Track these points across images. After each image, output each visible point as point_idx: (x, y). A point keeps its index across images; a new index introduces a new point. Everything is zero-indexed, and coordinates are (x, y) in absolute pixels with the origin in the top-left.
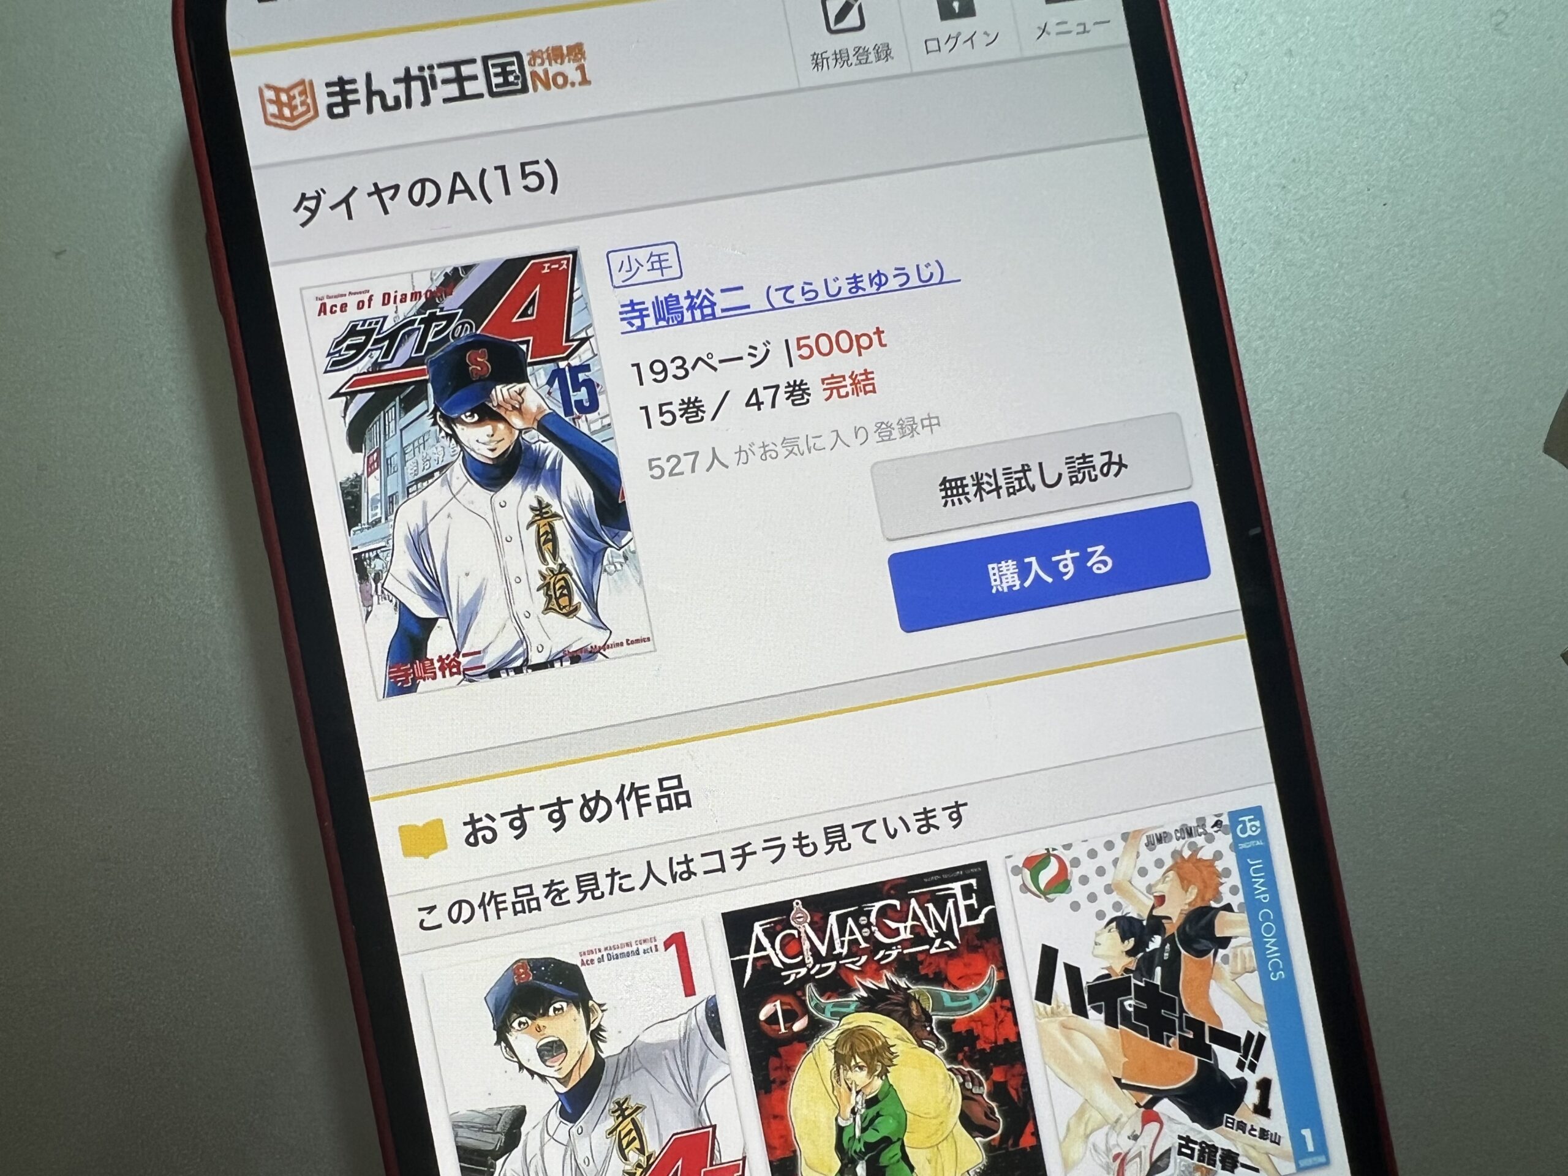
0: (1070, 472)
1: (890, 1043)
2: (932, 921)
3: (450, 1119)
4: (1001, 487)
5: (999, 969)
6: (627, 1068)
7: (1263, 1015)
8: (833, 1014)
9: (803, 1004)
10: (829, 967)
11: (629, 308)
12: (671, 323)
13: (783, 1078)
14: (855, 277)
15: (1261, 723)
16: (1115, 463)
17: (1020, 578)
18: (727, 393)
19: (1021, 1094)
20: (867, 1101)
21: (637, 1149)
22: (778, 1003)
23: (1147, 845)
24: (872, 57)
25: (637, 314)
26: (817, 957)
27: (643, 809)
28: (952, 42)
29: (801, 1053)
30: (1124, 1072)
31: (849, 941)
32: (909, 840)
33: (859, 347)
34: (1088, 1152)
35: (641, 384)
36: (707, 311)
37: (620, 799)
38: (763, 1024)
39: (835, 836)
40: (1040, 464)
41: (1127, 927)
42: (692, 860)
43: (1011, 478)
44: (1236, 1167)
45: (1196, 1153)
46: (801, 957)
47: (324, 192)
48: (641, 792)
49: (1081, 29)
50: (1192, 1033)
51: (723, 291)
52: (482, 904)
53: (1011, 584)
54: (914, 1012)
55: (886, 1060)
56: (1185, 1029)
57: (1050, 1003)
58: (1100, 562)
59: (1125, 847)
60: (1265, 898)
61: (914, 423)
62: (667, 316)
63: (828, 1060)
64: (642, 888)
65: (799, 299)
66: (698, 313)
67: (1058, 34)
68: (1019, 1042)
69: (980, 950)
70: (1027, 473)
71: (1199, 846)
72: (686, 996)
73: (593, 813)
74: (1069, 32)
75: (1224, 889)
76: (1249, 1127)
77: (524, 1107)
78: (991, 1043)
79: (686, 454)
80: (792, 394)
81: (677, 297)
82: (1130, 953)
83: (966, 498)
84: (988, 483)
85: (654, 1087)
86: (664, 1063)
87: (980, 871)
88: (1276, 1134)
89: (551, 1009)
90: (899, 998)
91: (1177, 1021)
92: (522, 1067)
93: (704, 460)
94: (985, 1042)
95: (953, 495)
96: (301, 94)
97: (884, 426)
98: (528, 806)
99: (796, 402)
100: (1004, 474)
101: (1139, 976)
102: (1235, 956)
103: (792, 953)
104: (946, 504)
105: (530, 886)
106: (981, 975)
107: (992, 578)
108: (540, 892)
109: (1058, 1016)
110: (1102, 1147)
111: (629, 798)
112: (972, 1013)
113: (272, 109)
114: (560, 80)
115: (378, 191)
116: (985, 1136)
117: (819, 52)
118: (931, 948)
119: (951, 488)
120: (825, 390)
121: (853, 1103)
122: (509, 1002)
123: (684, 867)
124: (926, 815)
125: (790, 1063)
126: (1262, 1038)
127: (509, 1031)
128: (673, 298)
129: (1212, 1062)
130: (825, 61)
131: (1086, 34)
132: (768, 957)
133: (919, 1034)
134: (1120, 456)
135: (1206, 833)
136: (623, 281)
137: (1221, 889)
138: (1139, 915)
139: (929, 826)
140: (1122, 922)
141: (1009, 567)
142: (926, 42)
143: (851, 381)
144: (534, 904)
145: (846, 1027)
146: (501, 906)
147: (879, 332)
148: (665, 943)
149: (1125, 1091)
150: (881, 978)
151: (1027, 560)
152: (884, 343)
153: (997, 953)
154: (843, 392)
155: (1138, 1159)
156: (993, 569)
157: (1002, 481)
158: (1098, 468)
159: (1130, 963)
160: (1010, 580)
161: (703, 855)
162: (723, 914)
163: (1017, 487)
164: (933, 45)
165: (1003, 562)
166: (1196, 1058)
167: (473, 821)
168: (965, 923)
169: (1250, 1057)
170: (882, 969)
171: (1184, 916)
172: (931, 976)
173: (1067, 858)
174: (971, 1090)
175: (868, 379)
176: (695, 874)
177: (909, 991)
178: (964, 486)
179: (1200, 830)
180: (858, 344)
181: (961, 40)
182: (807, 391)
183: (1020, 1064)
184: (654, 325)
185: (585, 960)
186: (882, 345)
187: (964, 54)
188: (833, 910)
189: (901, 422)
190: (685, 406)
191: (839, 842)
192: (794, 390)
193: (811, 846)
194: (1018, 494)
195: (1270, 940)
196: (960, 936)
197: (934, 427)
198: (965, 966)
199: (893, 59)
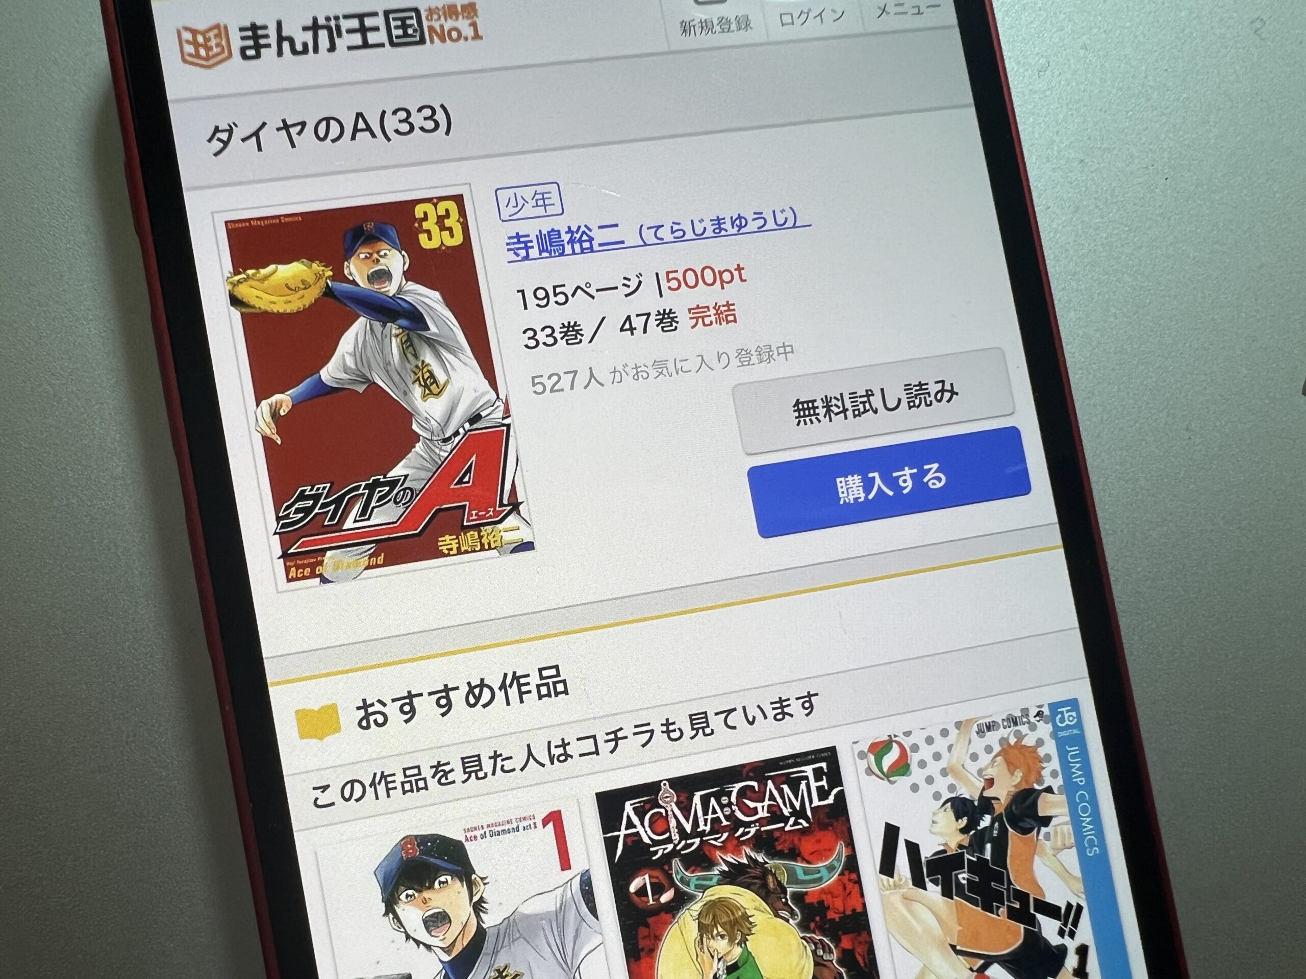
0: (908, 398)
1: (749, 914)
2: (787, 800)
4: (847, 410)
5: (847, 846)
7: (1080, 886)
10: (692, 844)
11: (515, 240)
12: (553, 254)
13: (651, 947)
14: (718, 219)
15: (1077, 624)
16: (948, 391)
17: (864, 491)
18: (603, 318)
19: (867, 960)
20: (727, 967)
22: (647, 877)
23: (978, 733)
24: (733, 27)
25: (523, 245)
26: (683, 834)
28: (804, 17)
29: (667, 923)
30: (958, 940)
31: (712, 819)
32: (766, 726)
33: (722, 281)
35: (526, 308)
36: (586, 245)
37: (503, 686)
38: (634, 896)
39: (699, 722)
40: (882, 390)
41: (960, 807)
42: (569, 744)
43: (857, 401)
46: (667, 835)
47: (236, 125)
49: (916, 11)
50: (1018, 903)
51: (600, 227)
52: (373, 784)
53: (856, 496)
54: (771, 885)
55: (746, 930)
56: (1012, 900)
57: (892, 876)
58: (935, 478)
59: (959, 734)
60: (1080, 781)
61: (771, 351)
62: (549, 248)
64: (522, 769)
65: (669, 237)
66: (577, 247)
67: (895, 14)
68: (864, 913)
69: (831, 828)
70: (871, 398)
71: (1024, 734)
72: (563, 870)
73: (478, 699)
74: (906, 13)
75: (1046, 773)
77: (410, 975)
78: (838, 913)
79: (565, 373)
80: (661, 321)
81: (559, 231)
82: (964, 831)
83: (817, 418)
84: (836, 405)
85: (531, 955)
87: (830, 755)
89: (437, 883)
90: (758, 872)
91: (1005, 892)
92: (408, 937)
93: (582, 378)
94: (835, 913)
95: (805, 416)
96: (216, 36)
97: (743, 352)
98: (418, 693)
99: (665, 329)
100: (850, 398)
101: (971, 852)
102: (1056, 832)
103: (660, 830)
104: (798, 424)
105: (418, 767)
106: (831, 850)
107: (840, 490)
108: (427, 773)
109: (900, 888)
111: (511, 686)
112: (822, 886)
113: (189, 49)
114: (454, 35)
115: (286, 127)
117: (687, 19)
118: (786, 825)
119: (804, 409)
120: (691, 318)
122: (397, 876)
123: (561, 750)
124: (781, 704)
125: (657, 934)
126: (1080, 908)
127: (396, 903)
128: (555, 233)
129: (1036, 930)
130: (692, 29)
131: (919, 16)
132: (637, 834)
133: (775, 906)
134: (952, 385)
135: (1029, 722)
136: (510, 216)
137: (1043, 773)
138: (971, 796)
139: (784, 714)
140: (956, 804)
141: (855, 480)
142: (781, 15)
143: (715, 312)
144: (421, 784)
145: (708, 899)
146: (390, 786)
147: (739, 269)
148: (543, 821)
149: (959, 956)
151: (871, 475)
152: (744, 278)
153: (846, 832)
154: (707, 321)
156: (841, 482)
157: (848, 405)
158: (933, 395)
160: (856, 492)
161: (578, 739)
162: (597, 794)
163: (862, 410)
164: (787, 19)
165: (850, 476)
166: (1022, 926)
167: (365, 706)
168: (816, 803)
169: (1069, 926)
170: (742, 845)
171: (1011, 797)
172: (786, 851)
173: (907, 743)
174: (822, 957)
175: (729, 310)
176: (571, 757)
177: (766, 866)
178: (814, 408)
179: (1025, 720)
180: (720, 278)
181: (811, 15)
182: (675, 319)
183: (866, 932)
184: (538, 256)
185: (469, 837)
186: (742, 280)
187: (813, 28)
188: (697, 791)
189: (759, 349)
190: (565, 329)
191: (703, 728)
192: (664, 318)
193: (678, 731)
194: (863, 416)
195: (1086, 819)
196: (812, 814)
197: (788, 354)
198: (816, 842)
199: (751, 28)
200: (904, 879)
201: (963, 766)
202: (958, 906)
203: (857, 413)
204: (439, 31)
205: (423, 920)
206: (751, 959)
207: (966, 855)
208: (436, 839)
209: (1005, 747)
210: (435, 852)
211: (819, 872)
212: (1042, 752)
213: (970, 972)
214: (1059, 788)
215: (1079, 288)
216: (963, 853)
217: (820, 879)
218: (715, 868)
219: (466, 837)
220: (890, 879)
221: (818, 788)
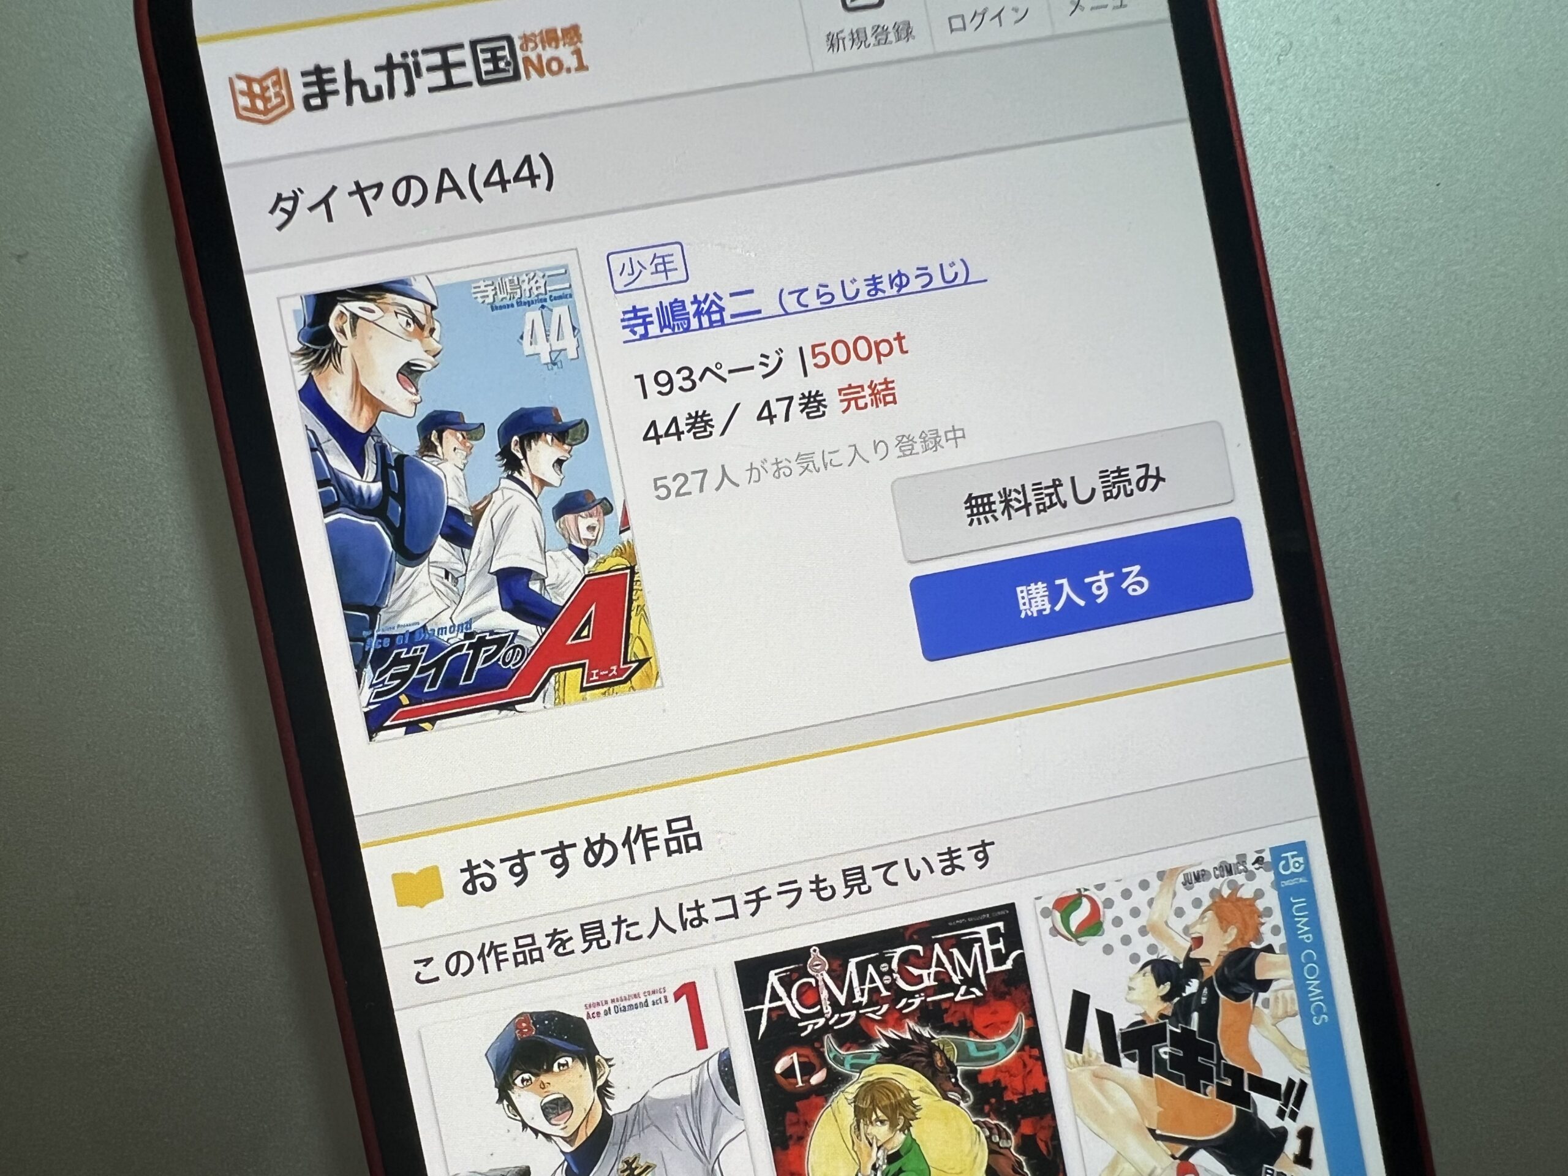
0: (1103, 487)
1: (913, 1095)
2: (957, 966)
4: (1030, 504)
5: (1027, 1018)
6: (636, 1127)
7: (1305, 1060)
8: (853, 1066)
9: (821, 1055)
10: (847, 1018)
11: (632, 315)
12: (676, 330)
13: (800, 1134)
15: (1306, 753)
16: (1152, 477)
17: (1050, 602)
18: (737, 405)
19: (1050, 1149)
22: (795, 1055)
24: (891, 37)
25: (640, 321)
26: (836, 1007)
27: (651, 853)
28: (978, 19)
29: (818, 1108)
30: (1159, 1121)
31: (870, 989)
32: (933, 882)
33: (879, 354)
35: (645, 396)
36: (716, 317)
37: (626, 842)
38: (779, 1077)
39: (855, 879)
40: (1073, 479)
41: (1162, 970)
42: (703, 906)
43: (1042, 494)
46: (819, 1007)
47: (302, 192)
49: (1118, 3)
50: (1230, 1080)
51: (732, 295)
52: (481, 955)
53: (1040, 608)
54: (939, 1063)
56: (1223, 1077)
57: (1081, 1052)
58: (1136, 583)
59: (1161, 886)
60: (1308, 938)
61: (938, 436)
62: (672, 323)
63: (848, 1113)
64: (650, 936)
65: (814, 303)
66: (705, 320)
67: (1092, 8)
68: (1048, 1094)
69: (1008, 997)
70: (1058, 488)
72: (698, 1049)
73: (598, 857)
74: (1106, 6)
75: (1265, 930)
78: (1016, 1094)
79: (693, 473)
80: (806, 405)
81: (683, 302)
82: (1166, 998)
83: (993, 516)
84: (1016, 499)
86: (676, 1120)
87: (1008, 913)
89: (556, 1065)
90: (922, 1048)
91: (1215, 1069)
92: (525, 1126)
93: (713, 478)
94: (1014, 1094)
95: (979, 513)
96: (274, 84)
97: (905, 440)
98: (529, 851)
99: (811, 415)
100: (1033, 490)
102: (1277, 998)
103: (811, 1002)
104: (971, 524)
105: (532, 936)
106: (1008, 1023)
107: (1021, 602)
108: (542, 942)
109: (1089, 1065)
111: (635, 842)
113: (244, 101)
114: (555, 66)
115: (360, 190)
117: (835, 31)
118: (955, 995)
119: (977, 506)
120: (842, 401)
121: (874, 1159)
123: (694, 914)
124: (951, 856)
125: (809, 1118)
126: (1303, 1085)
127: (511, 1089)
128: (678, 305)
129: (1251, 1111)
130: (841, 42)
131: (1122, 10)
132: (784, 1007)
133: (943, 1086)
134: (1157, 469)
135: (1246, 870)
136: (625, 286)
137: (1263, 929)
139: (954, 867)
142: (950, 19)
143: (870, 392)
144: (536, 955)
146: (501, 957)
147: (899, 338)
148: (675, 994)
149: (1160, 1143)
150: (903, 1027)
151: (1058, 582)
152: (905, 349)
153: (1026, 1001)
154: (861, 403)
156: (1022, 592)
157: (1031, 498)
158: (1134, 482)
160: (1040, 603)
161: (715, 901)
162: (736, 963)
164: (957, 23)
165: (1032, 585)
166: (1234, 1107)
167: (470, 868)
168: (992, 968)
169: (1290, 1105)
170: (905, 1018)
173: (1100, 897)
175: (887, 389)
176: (707, 921)
177: (933, 1041)
178: (990, 503)
179: (1241, 868)
180: (877, 351)
181: (987, 16)
182: (823, 403)
183: (1050, 1116)
184: (658, 333)
185: (591, 1013)
186: (903, 352)
187: (990, 32)
188: (852, 957)
189: (923, 435)
190: (692, 421)
191: (859, 885)
192: (809, 402)
193: (829, 889)
194: (1049, 510)
195: (1313, 982)
196: (987, 982)
197: (958, 440)
198: (992, 1013)
199: (914, 38)
200: (1094, 1055)
201: (1166, 923)
202: (1159, 1086)
203: (1041, 507)
205: (542, 1107)
206: (914, 1144)
207: (1168, 1025)
208: (555, 1016)
209: (1217, 900)
210: (553, 1031)
212: (1261, 905)
214: (1282, 946)
216: (1165, 1023)
217: (995, 1057)
218: (873, 1045)
219: (588, 1014)
221: (993, 951)
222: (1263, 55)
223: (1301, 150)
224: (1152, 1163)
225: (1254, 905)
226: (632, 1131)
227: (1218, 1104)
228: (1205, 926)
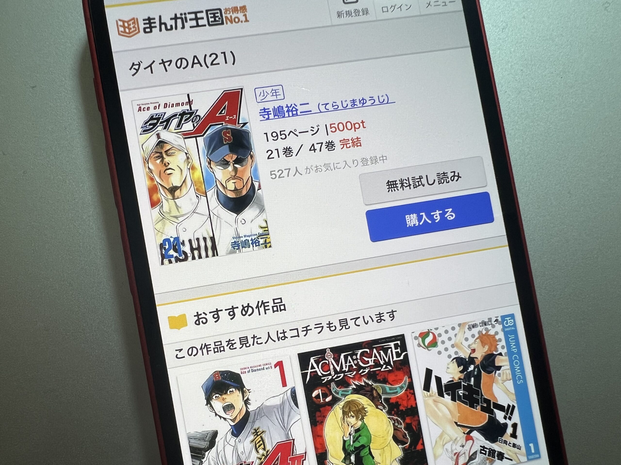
0: (438, 179)
1: (365, 407)
2: (382, 358)
3: (188, 435)
4: (411, 185)
5: (408, 378)
6: (259, 415)
7: (514, 397)
8: (342, 395)
9: (330, 390)
10: (340, 376)
11: (263, 111)
12: (280, 117)
13: (322, 420)
14: (353, 100)
15: (514, 281)
16: (456, 176)
17: (418, 221)
18: (302, 145)
19: (417, 429)
20: (355, 430)
21: (263, 448)
22: (320, 390)
23: (468, 329)
24: (361, 14)
25: (266, 113)
26: (336, 372)
27: (267, 311)
28: (393, 8)
29: (329, 410)
31: (349, 365)
32: (373, 325)
33: (355, 128)
34: (444, 452)
35: (268, 141)
36: (294, 113)
37: (257, 307)
38: (314, 398)
39: (344, 323)
40: (427, 176)
41: (460, 361)
42: (286, 332)
43: (415, 181)
44: (503, 458)
45: (487, 453)
46: (329, 372)
47: (142, 62)
48: (266, 304)
49: (444, 4)
50: (486, 404)
51: (301, 105)
52: (201, 348)
53: (415, 223)
54: (375, 395)
56: (483, 403)
57: (429, 391)
58: (450, 215)
59: (460, 329)
60: (515, 350)
61: (377, 159)
62: (278, 114)
64: (266, 343)
65: (331, 108)
66: (290, 113)
67: (435, 6)
68: (416, 408)
69: (402, 370)
70: (421, 179)
71: (489, 329)
72: (283, 386)
73: (246, 312)
74: (440, 5)
75: (499, 347)
76: (508, 443)
77: (217, 431)
78: (404, 407)
79: (285, 169)
80: (328, 146)
81: (282, 107)
82: (461, 372)
83: (397, 189)
84: (406, 183)
85: (270, 424)
87: (402, 338)
88: (519, 445)
89: (228, 392)
90: (368, 389)
91: (480, 399)
92: (216, 415)
93: (292, 172)
95: (392, 188)
96: (133, 23)
97: (364, 160)
98: (220, 309)
100: (412, 180)
102: (503, 373)
103: (326, 370)
104: (389, 191)
105: (221, 342)
106: (401, 380)
107: (407, 221)
108: (225, 344)
110: (450, 450)
111: (261, 307)
113: (121, 29)
114: (237, 20)
115: (163, 62)
116: (403, 445)
117: (340, 11)
118: (381, 369)
119: (391, 185)
120: (341, 145)
121: (350, 431)
123: (282, 335)
124: (380, 315)
125: (325, 415)
126: (514, 407)
127: (211, 400)
130: (342, 15)
131: (445, 7)
132: (316, 371)
133: (377, 404)
134: (458, 173)
135: (492, 324)
136: (261, 100)
137: (498, 347)
139: (381, 320)
140: (458, 360)
141: (414, 217)
142: (382, 8)
143: (352, 142)
144: (222, 349)
146: (209, 349)
147: (363, 122)
148: (275, 365)
149: (459, 428)
150: (362, 380)
151: (421, 214)
152: (365, 127)
153: (408, 372)
154: (348, 146)
155: (464, 455)
156: (408, 217)
157: (411, 183)
158: (450, 178)
159: (461, 376)
161: (290, 330)
162: (299, 354)
163: (417, 185)
164: (385, 9)
165: (411, 215)
166: (487, 414)
167: (198, 315)
168: (395, 359)
169: (509, 414)
170: (362, 377)
172: (382, 380)
173: (436, 333)
174: (397, 426)
175: (358, 141)
176: (287, 338)
177: (372, 386)
178: (396, 184)
179: (490, 323)
180: (354, 127)
181: (396, 7)
182: (334, 145)
183: (417, 416)
184: (273, 118)
185: (242, 372)
186: (364, 127)
187: (397, 13)
188: (342, 353)
189: (371, 158)
190: (285, 150)
191: (345, 326)
192: (329, 145)
193: (334, 327)
194: (418, 187)
195: (517, 368)
196: (393, 364)
197: (384, 160)
198: (395, 376)
199: (369, 14)
200: (434, 393)
202: (459, 406)
203: (415, 186)
204: (230, 18)
208: (229, 373)
209: (481, 335)
210: (228, 378)
211: (396, 389)
212: (497, 337)
213: (464, 434)
215: (520, 128)
217: (397, 392)
218: (350, 387)
220: (428, 393)
221: (396, 352)
222: (497, 29)
223: (511, 63)
224: (456, 435)
225: (495, 338)
226: (257, 418)
227: (481, 413)
228: (477, 345)
